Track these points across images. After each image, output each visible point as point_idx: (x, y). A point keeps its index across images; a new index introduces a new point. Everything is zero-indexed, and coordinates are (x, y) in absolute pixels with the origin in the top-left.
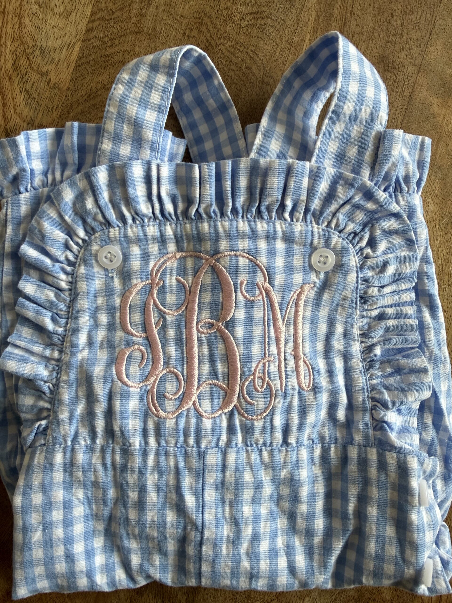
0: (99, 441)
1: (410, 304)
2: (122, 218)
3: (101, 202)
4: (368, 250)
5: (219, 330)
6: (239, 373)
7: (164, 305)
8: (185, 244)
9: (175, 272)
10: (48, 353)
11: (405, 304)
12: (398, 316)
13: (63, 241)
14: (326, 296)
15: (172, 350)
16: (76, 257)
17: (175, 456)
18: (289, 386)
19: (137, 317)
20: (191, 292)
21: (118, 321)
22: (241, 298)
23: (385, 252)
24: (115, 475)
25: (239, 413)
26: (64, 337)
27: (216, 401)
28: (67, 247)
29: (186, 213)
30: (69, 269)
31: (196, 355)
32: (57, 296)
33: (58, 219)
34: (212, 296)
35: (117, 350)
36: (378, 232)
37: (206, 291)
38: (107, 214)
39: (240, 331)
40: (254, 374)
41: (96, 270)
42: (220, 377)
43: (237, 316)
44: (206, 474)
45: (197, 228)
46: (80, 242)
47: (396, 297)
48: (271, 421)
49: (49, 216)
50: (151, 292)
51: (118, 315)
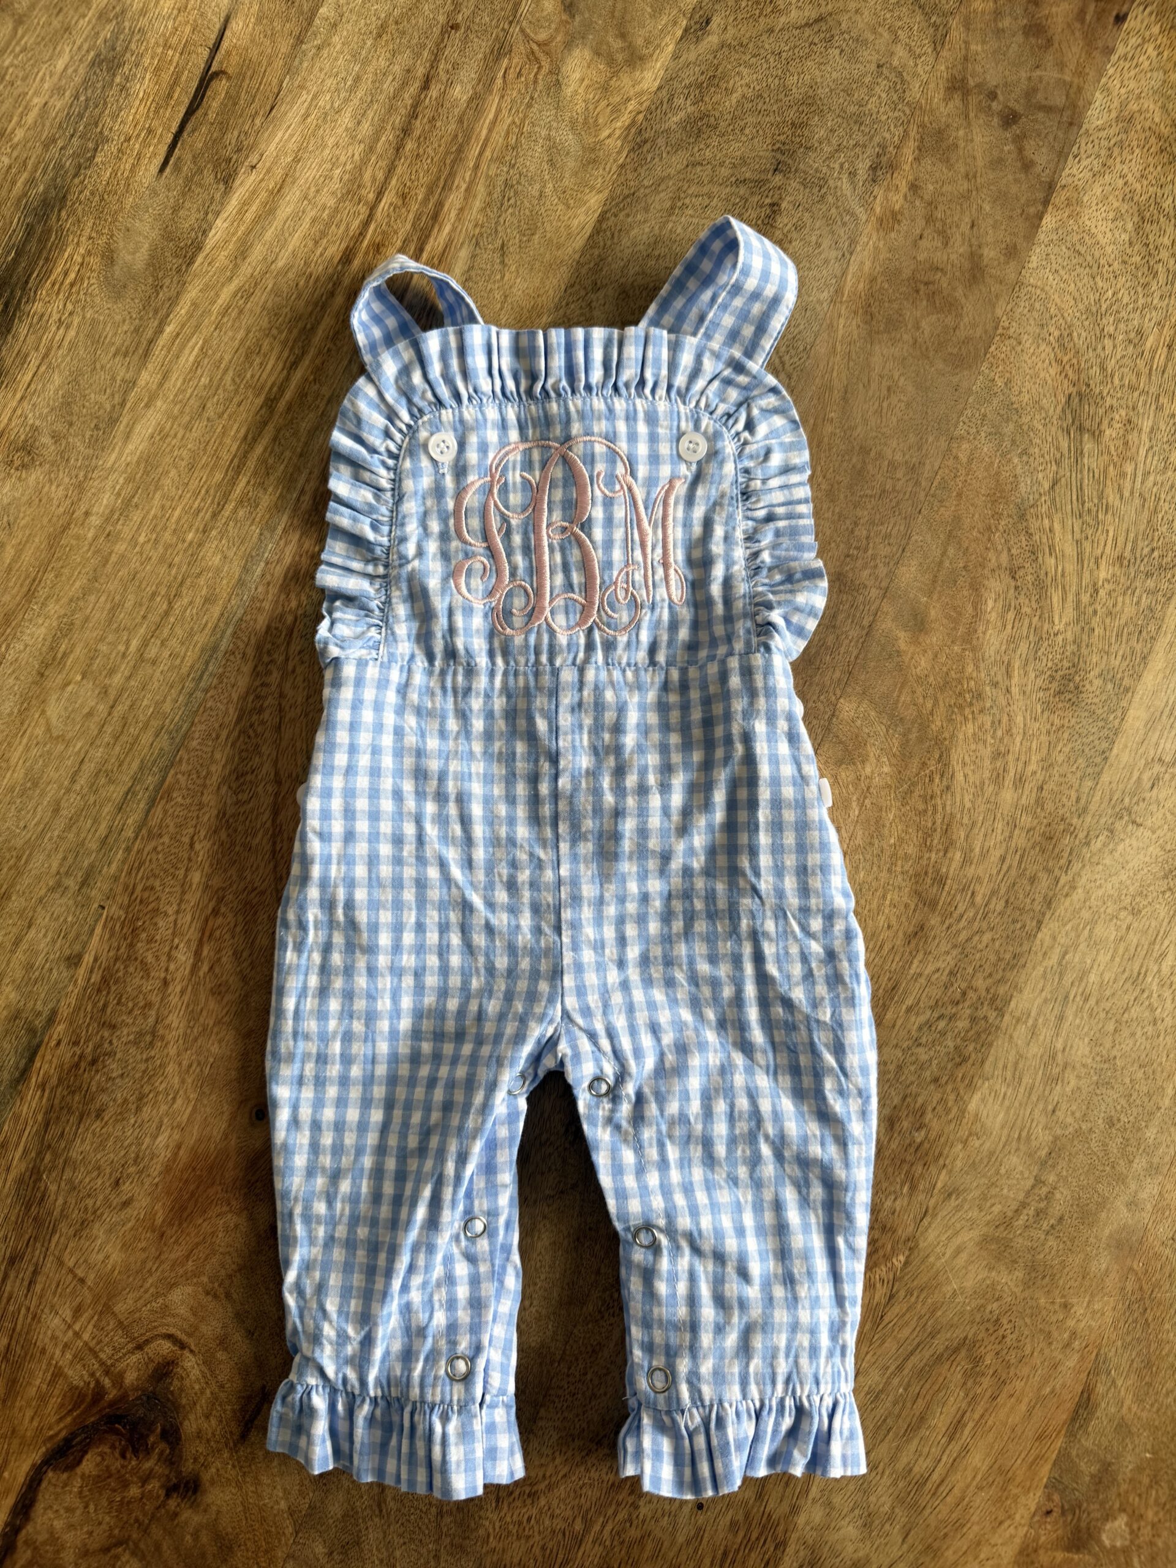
0: (438, 663)
1: (806, 501)
2: (457, 396)
3: (431, 377)
4: (746, 434)
5: (574, 534)
6: (598, 582)
7: (507, 507)
8: (530, 432)
9: (518, 467)
10: (370, 569)
11: (799, 502)
12: (790, 516)
13: (382, 427)
14: (700, 492)
15: (519, 559)
16: (400, 448)
17: (525, 674)
18: (658, 598)
19: (475, 523)
20: (539, 489)
21: (452, 529)
22: (598, 493)
23: (766, 437)
24: (456, 703)
25: (599, 629)
26: (389, 549)
27: (571, 616)
28: (387, 435)
29: (530, 392)
30: (391, 462)
31: (547, 564)
32: (377, 498)
33: (376, 398)
34: (564, 492)
35: (453, 562)
36: (755, 412)
37: (556, 487)
38: (438, 391)
39: (598, 533)
40: (615, 583)
41: (425, 463)
42: (577, 590)
43: (594, 514)
44: (561, 693)
45: (544, 409)
46: (404, 428)
47: (786, 492)
48: (637, 635)
49: (366, 395)
50: (491, 491)
51: (452, 522)
